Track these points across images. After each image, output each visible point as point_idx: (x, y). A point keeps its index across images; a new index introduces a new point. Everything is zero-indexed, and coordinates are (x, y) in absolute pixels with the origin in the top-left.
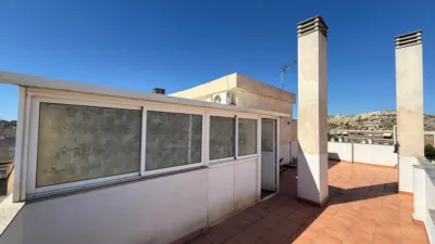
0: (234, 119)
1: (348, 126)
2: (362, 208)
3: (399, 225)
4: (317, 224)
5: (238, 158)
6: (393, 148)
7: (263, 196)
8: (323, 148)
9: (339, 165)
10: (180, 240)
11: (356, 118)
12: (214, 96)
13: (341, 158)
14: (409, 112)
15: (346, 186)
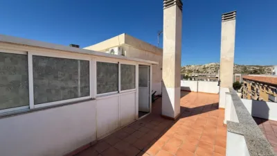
0: (117, 65)
1: (198, 71)
2: (198, 119)
3: (216, 128)
4: (170, 132)
5: (120, 92)
6: (217, 83)
7: (140, 116)
8: (177, 84)
9: (190, 94)
10: (70, 154)
11: (202, 67)
12: (110, 50)
13: (191, 90)
14: (227, 61)
15: (191, 107)
